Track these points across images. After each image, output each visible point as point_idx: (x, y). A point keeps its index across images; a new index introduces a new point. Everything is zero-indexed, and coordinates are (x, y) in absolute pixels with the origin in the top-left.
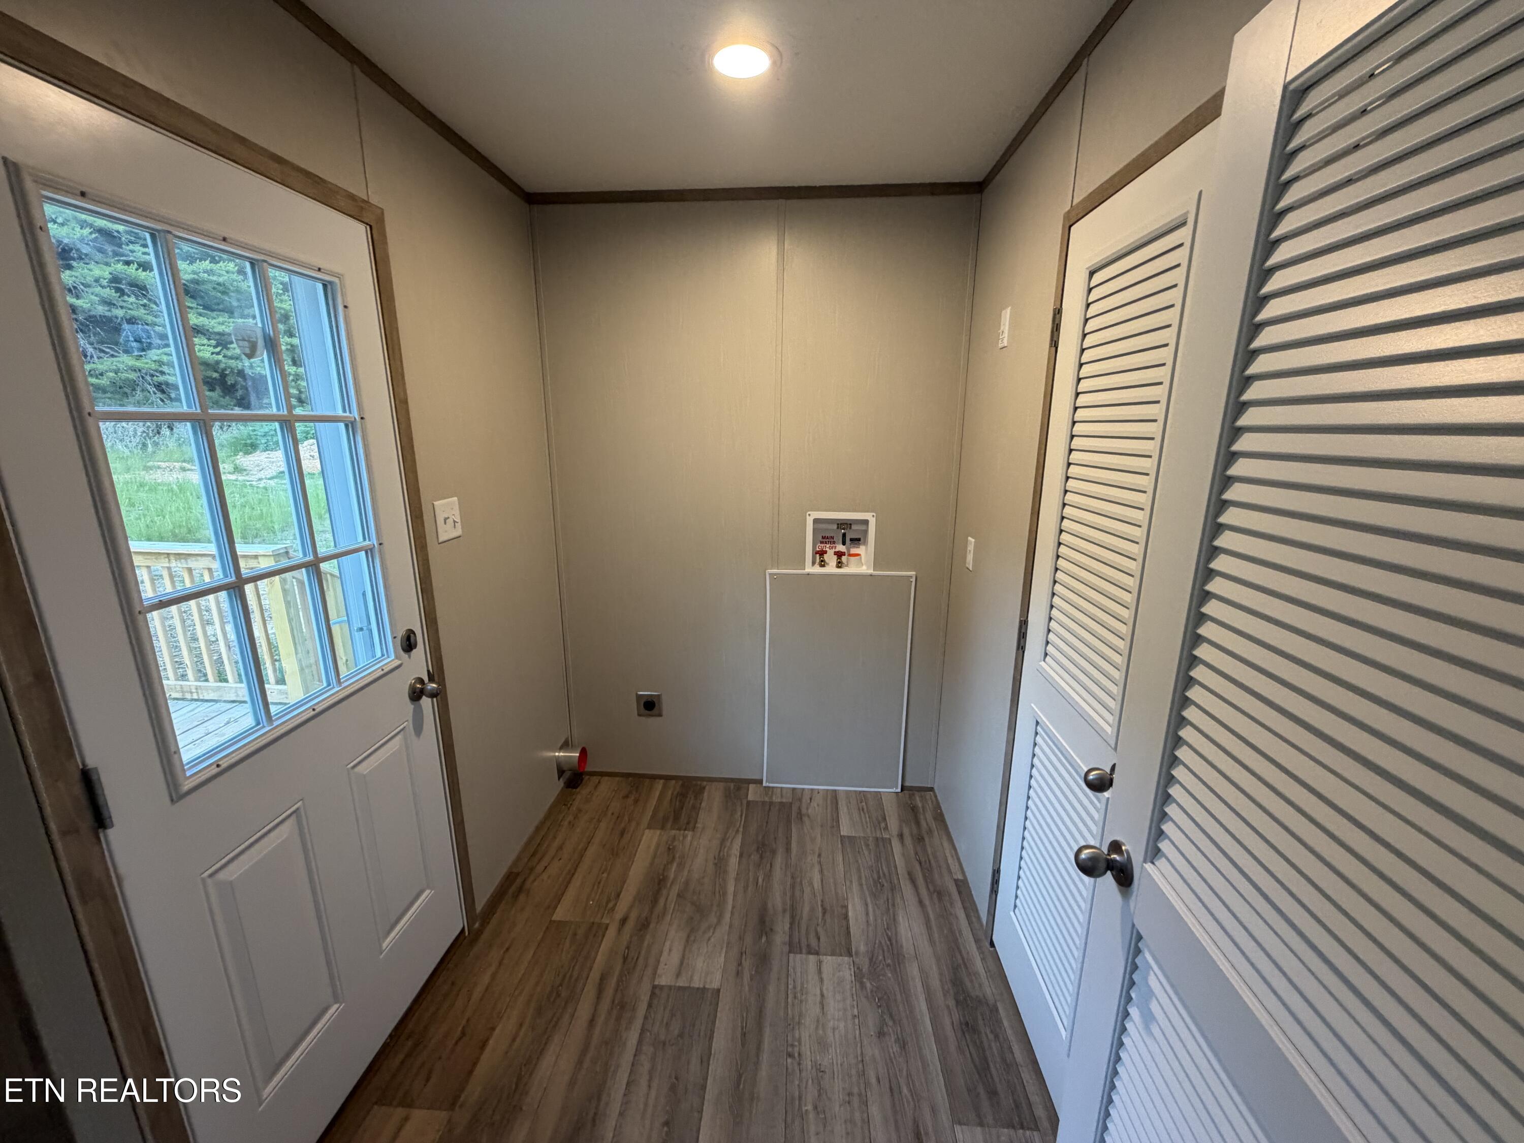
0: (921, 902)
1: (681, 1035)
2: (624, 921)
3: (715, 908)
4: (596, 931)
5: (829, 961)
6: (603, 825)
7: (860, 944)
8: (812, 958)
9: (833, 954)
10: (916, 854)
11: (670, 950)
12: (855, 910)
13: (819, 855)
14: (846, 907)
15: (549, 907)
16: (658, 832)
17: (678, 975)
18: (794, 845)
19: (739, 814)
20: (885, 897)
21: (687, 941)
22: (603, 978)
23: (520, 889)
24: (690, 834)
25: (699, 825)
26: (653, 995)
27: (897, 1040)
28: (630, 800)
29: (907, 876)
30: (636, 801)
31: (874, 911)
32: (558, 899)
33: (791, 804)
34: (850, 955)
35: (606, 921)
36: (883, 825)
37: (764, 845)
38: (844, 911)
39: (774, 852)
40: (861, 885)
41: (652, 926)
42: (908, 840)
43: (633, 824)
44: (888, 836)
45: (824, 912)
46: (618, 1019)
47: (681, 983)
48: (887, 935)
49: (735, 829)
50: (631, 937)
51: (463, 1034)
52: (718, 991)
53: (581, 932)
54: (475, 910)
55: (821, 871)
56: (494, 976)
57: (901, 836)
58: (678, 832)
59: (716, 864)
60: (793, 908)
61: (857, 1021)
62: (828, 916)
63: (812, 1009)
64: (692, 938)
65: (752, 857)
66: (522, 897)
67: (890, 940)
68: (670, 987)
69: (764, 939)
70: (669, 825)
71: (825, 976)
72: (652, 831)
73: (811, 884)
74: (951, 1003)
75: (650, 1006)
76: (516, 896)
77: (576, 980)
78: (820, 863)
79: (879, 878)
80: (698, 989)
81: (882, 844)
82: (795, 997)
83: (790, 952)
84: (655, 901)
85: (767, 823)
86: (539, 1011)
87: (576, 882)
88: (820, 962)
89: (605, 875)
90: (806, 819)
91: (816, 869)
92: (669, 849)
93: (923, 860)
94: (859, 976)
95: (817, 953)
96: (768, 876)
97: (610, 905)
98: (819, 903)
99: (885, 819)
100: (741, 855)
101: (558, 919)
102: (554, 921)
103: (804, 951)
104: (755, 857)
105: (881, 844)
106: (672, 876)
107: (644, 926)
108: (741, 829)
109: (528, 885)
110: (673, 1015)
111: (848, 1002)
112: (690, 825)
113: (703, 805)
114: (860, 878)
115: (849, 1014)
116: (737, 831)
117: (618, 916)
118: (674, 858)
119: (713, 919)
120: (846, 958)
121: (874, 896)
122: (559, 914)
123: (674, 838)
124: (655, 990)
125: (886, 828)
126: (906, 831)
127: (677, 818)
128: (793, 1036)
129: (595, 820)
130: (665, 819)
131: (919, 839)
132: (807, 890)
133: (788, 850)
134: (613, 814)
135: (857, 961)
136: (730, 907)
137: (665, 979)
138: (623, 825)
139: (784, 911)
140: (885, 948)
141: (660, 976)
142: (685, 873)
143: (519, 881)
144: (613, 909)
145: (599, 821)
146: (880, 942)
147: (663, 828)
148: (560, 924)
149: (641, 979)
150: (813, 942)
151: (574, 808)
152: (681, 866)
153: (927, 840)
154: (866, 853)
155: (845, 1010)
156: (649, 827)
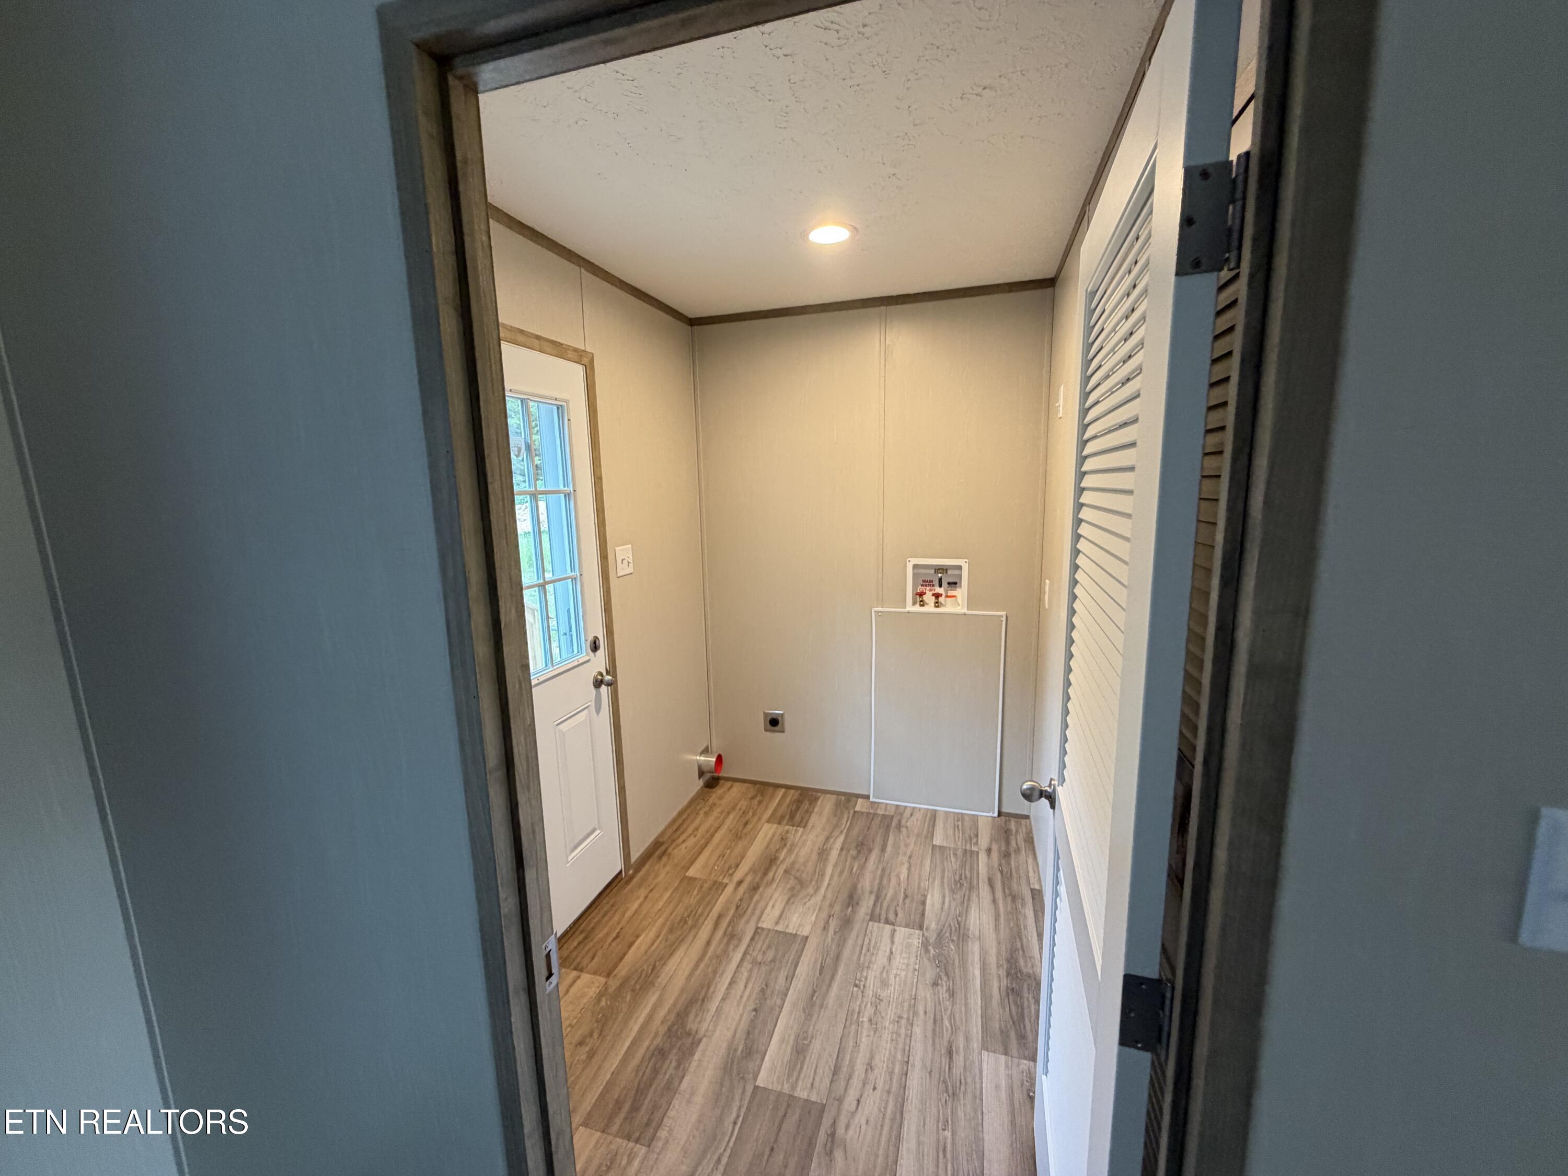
0: (994, 901)
1: (773, 960)
2: (740, 883)
3: (813, 883)
4: (718, 887)
5: (901, 932)
6: (731, 816)
7: (931, 922)
8: (888, 928)
9: (907, 926)
10: (1000, 865)
11: (773, 907)
12: (933, 900)
13: (910, 857)
14: (925, 896)
15: (683, 867)
16: (775, 826)
17: (777, 923)
18: (889, 848)
19: (846, 819)
20: (963, 893)
21: (787, 902)
22: (720, 917)
23: (664, 853)
24: (801, 830)
25: (810, 824)
26: (756, 933)
27: (948, 990)
28: (756, 802)
29: (987, 881)
30: (760, 802)
31: (950, 902)
32: (692, 862)
33: (892, 817)
34: (921, 928)
35: (726, 881)
36: (974, 841)
37: (862, 844)
38: (923, 899)
39: (870, 850)
40: (942, 883)
41: (761, 889)
42: (995, 855)
43: (755, 819)
44: (977, 850)
45: (906, 896)
46: (728, 944)
47: (780, 928)
48: (958, 921)
49: (840, 830)
50: (744, 893)
51: (617, 936)
52: (807, 937)
53: (706, 886)
54: (630, 861)
55: (909, 869)
56: (641, 905)
57: (989, 851)
58: (791, 827)
59: (819, 854)
60: (879, 889)
61: (916, 973)
62: (908, 901)
63: (881, 959)
64: (791, 901)
65: (851, 851)
66: (665, 859)
67: (959, 924)
68: (769, 930)
69: (850, 909)
70: (785, 822)
71: (896, 940)
72: (770, 825)
73: (898, 876)
74: (1003, 973)
75: (752, 939)
76: (660, 858)
77: (700, 916)
78: (909, 862)
79: (961, 879)
80: (791, 934)
81: (969, 856)
82: (868, 950)
83: (870, 920)
84: (765, 874)
85: (869, 828)
86: (671, 931)
87: (706, 853)
88: (894, 931)
89: (728, 851)
90: (904, 830)
91: (906, 865)
92: (782, 839)
93: (1005, 870)
94: (925, 945)
95: (893, 924)
96: (862, 867)
97: (731, 872)
98: (902, 890)
99: (977, 836)
100: (842, 849)
101: (690, 875)
102: (687, 877)
103: (882, 921)
104: (853, 852)
105: (968, 854)
106: (782, 858)
107: (755, 888)
108: (845, 831)
109: (670, 850)
110: (769, 947)
111: (913, 959)
112: (803, 823)
113: (816, 810)
114: (943, 877)
115: (911, 967)
116: (842, 832)
117: (737, 877)
118: (785, 845)
119: (811, 890)
120: (917, 932)
121: (953, 891)
122: (691, 873)
123: (787, 832)
124: (758, 931)
125: (977, 843)
126: (995, 847)
127: (792, 817)
128: (862, 974)
129: (724, 813)
130: (782, 817)
131: (1006, 855)
132: (894, 881)
133: (883, 849)
134: (740, 810)
135: (926, 934)
136: (826, 884)
137: (767, 923)
138: (747, 818)
139: (871, 892)
140: (953, 929)
141: (763, 922)
142: (793, 857)
143: (663, 848)
144: (732, 875)
145: (729, 813)
146: (950, 925)
147: (779, 823)
148: (692, 879)
149: (748, 922)
150: (891, 917)
151: (711, 801)
152: (790, 851)
153: (1013, 856)
154: (953, 859)
155: (908, 965)
156: (768, 821)
